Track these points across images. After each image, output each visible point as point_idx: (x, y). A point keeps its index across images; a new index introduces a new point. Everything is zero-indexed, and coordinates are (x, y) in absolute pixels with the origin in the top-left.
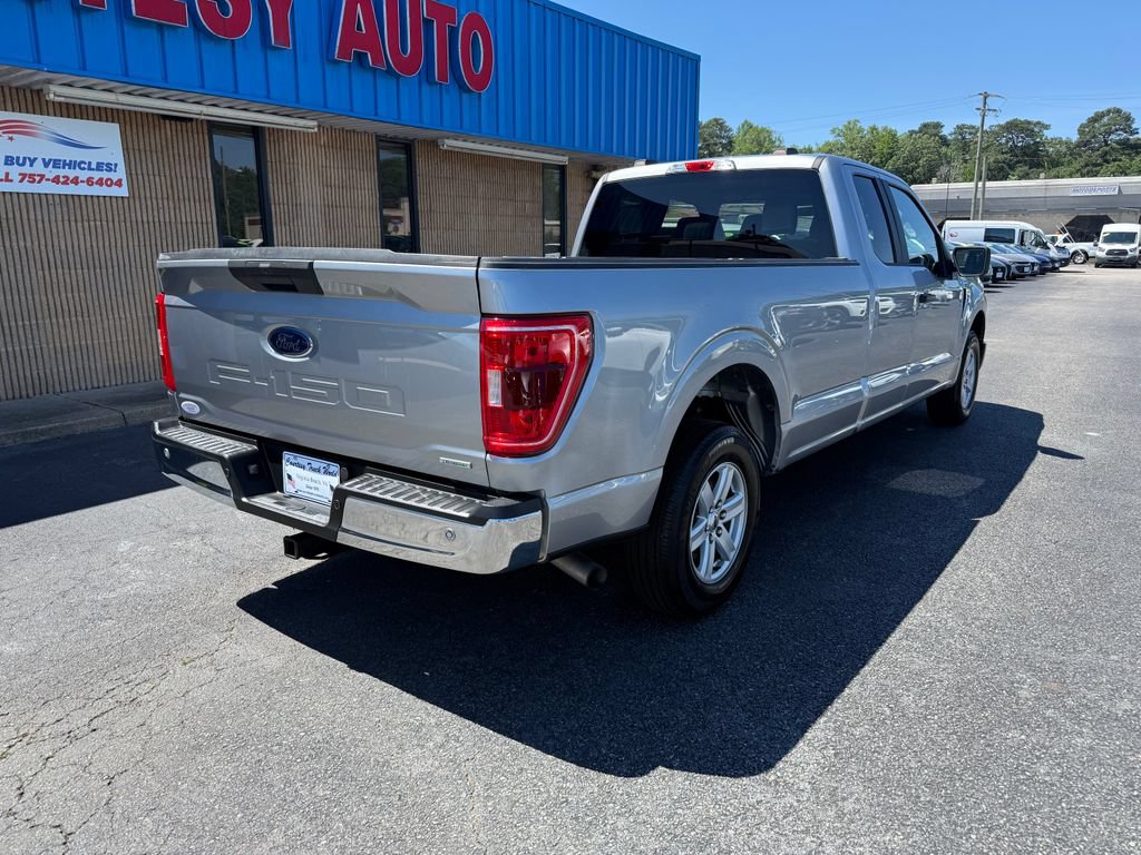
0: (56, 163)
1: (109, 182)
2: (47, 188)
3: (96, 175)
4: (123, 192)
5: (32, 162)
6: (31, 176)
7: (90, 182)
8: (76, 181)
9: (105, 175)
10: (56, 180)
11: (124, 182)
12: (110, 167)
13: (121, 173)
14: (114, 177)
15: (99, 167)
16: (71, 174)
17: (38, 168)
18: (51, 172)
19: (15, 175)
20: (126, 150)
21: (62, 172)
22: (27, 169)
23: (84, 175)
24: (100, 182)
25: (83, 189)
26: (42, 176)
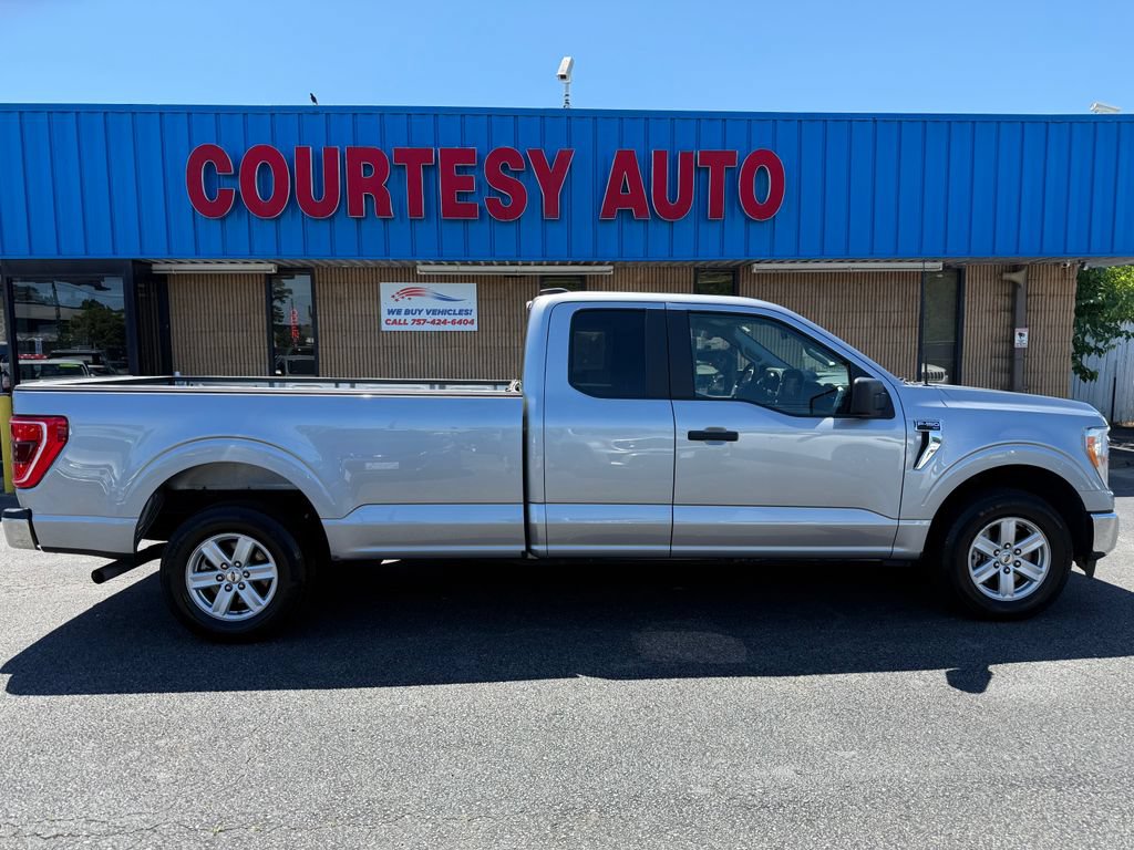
0: (434, 312)
1: (466, 322)
2: (427, 327)
3: (458, 318)
4: (474, 328)
5: (420, 312)
6: (419, 320)
7: (453, 322)
8: (445, 322)
9: (463, 317)
10: (433, 322)
11: (476, 322)
12: (467, 312)
13: (474, 316)
14: (469, 318)
15: (460, 313)
16: (442, 317)
17: (424, 316)
18: (430, 318)
19: (409, 321)
20: (479, 299)
21: (436, 317)
22: (417, 317)
23: (450, 318)
24: (460, 322)
25: (449, 328)
26: (425, 320)
